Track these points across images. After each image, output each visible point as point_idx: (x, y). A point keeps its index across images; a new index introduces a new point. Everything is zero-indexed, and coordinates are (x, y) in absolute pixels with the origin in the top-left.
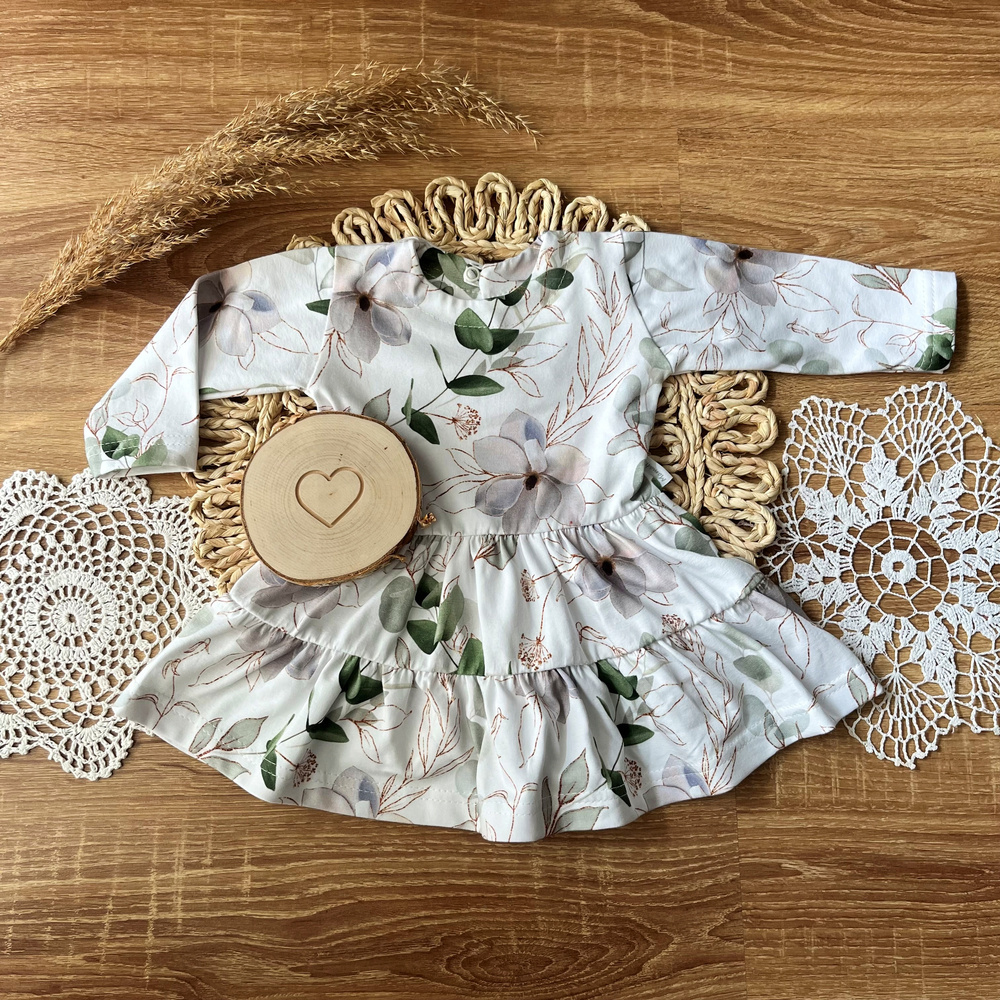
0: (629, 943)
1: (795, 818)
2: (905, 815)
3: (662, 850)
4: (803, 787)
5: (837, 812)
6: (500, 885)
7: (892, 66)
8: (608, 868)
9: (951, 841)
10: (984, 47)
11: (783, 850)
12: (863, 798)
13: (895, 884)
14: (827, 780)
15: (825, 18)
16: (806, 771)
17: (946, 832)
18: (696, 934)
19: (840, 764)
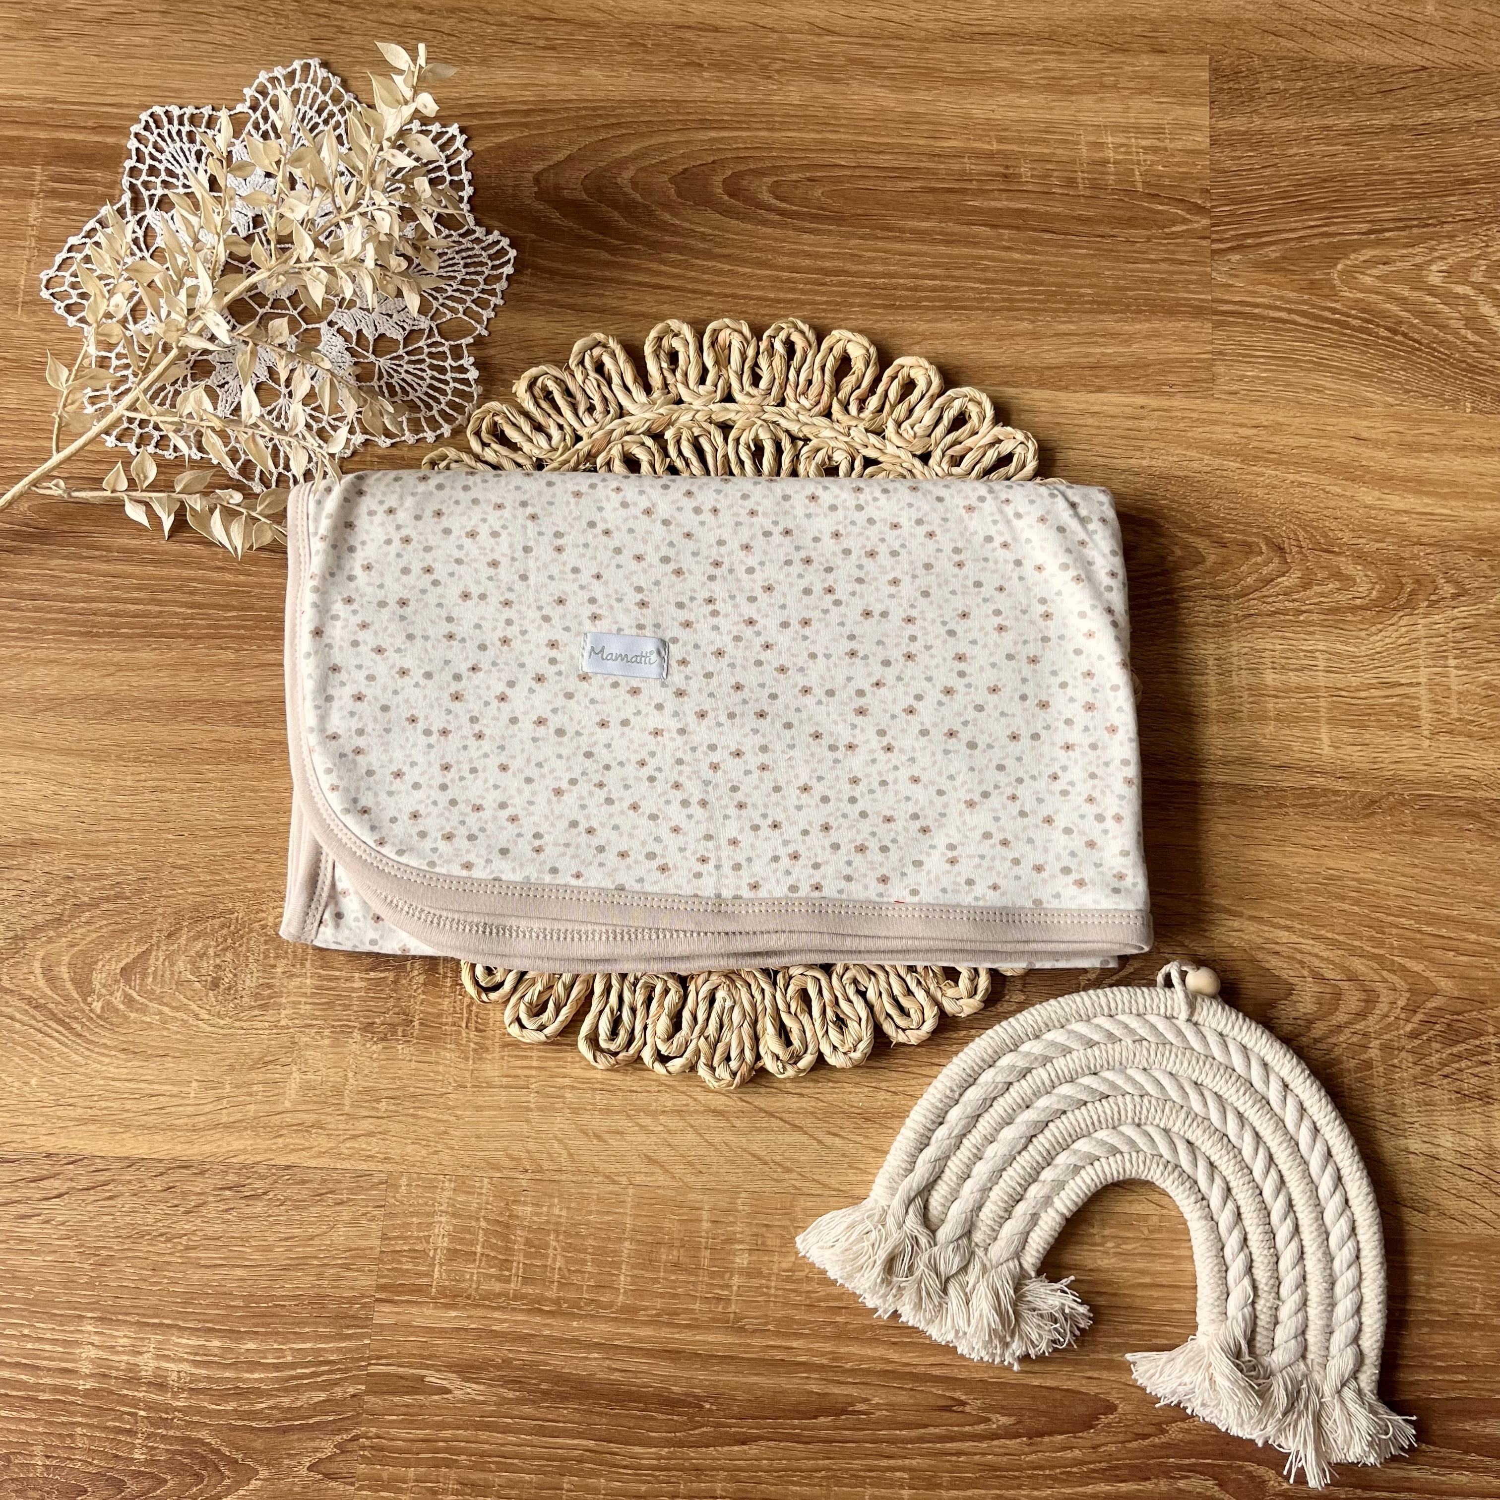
0: (196, 1474)
1: (454, 1314)
2: (608, 1320)
3: (264, 1346)
4: (472, 1270)
5: (514, 1310)
6: (32, 1380)
7: (749, 287)
8: (186, 1367)
9: (664, 1359)
10: (880, 268)
11: (430, 1357)
12: (552, 1293)
13: (577, 1417)
14: (505, 1264)
15: (667, 217)
16: (479, 1249)
17: (657, 1346)
18: (289, 1467)
19: (528, 1243)
